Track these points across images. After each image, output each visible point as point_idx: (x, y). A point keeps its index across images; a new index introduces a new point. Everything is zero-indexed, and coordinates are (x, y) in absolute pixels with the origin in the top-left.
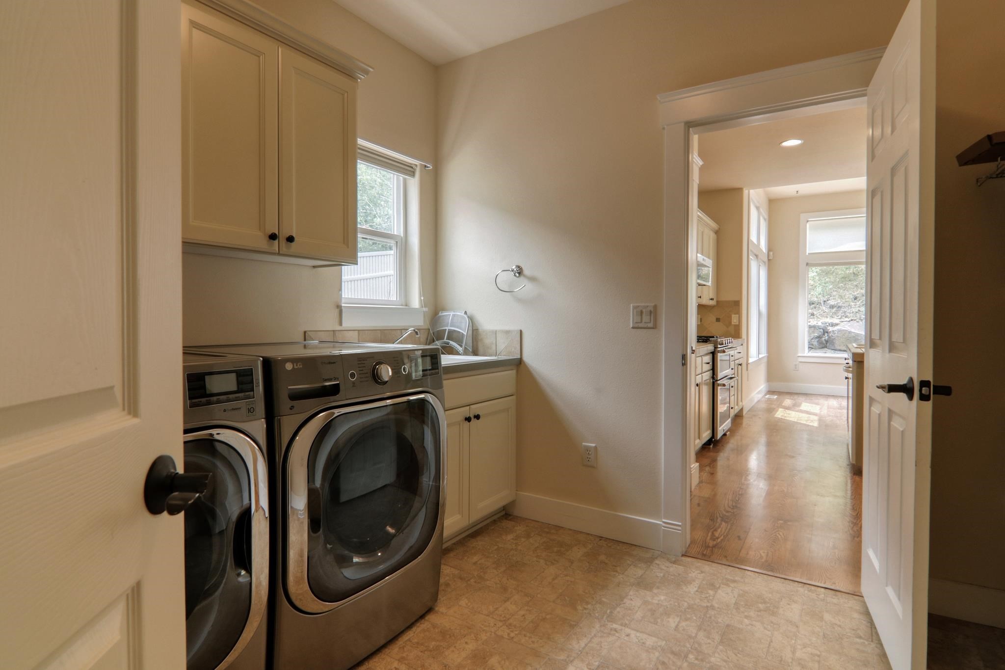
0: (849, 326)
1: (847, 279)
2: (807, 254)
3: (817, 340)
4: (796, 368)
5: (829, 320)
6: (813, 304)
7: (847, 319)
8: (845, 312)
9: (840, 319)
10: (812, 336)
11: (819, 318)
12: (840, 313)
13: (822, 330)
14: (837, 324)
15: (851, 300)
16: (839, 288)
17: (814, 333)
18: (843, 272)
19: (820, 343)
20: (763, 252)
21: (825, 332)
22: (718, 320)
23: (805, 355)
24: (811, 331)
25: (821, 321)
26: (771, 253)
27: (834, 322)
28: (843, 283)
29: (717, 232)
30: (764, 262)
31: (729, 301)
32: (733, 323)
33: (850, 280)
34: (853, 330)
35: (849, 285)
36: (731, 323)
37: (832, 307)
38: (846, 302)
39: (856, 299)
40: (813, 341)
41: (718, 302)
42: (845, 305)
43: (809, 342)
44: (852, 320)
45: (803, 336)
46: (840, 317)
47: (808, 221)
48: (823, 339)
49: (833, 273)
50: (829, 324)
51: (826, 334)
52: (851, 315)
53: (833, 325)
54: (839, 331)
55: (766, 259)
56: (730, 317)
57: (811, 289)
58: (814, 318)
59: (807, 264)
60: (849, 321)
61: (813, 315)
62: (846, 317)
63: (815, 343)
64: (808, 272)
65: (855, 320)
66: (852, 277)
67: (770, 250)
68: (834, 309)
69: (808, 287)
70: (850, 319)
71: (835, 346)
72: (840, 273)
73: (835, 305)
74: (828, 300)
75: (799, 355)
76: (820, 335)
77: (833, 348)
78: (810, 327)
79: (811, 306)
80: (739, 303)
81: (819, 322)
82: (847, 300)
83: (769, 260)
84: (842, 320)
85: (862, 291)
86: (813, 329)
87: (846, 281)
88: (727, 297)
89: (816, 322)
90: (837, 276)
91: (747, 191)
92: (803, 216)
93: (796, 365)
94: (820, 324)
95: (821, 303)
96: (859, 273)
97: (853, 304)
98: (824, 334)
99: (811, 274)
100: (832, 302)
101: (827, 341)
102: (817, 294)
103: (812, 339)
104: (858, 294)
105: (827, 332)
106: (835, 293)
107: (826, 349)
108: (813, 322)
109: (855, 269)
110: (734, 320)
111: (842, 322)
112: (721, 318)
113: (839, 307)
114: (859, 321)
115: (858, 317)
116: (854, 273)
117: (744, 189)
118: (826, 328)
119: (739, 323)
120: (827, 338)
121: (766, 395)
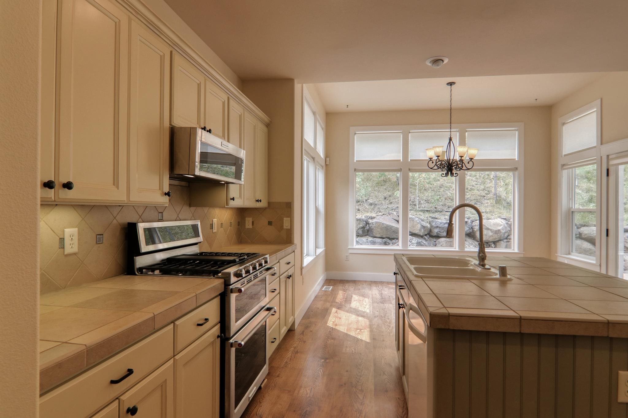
0: (382, 219)
1: (379, 184)
2: (355, 161)
3: (362, 230)
4: (347, 258)
5: (369, 214)
6: (359, 202)
7: (380, 214)
8: (379, 208)
9: (376, 213)
10: (359, 226)
11: (363, 213)
12: (376, 209)
13: (365, 222)
14: (374, 218)
15: (382, 200)
16: (375, 190)
17: (360, 225)
18: (377, 180)
19: (363, 231)
20: (322, 158)
21: (367, 223)
22: (270, 223)
23: (354, 247)
24: (358, 223)
25: (365, 215)
26: (328, 159)
27: (373, 216)
28: (377, 187)
29: (268, 125)
30: (322, 166)
31: (280, 203)
32: (285, 227)
33: (381, 185)
34: (385, 222)
35: (382, 189)
36: (283, 226)
37: (371, 204)
38: (380, 201)
39: (385, 199)
40: (359, 230)
41: (269, 203)
42: (379, 203)
43: (356, 231)
44: (384, 214)
45: (352, 227)
46: (376, 212)
47: (355, 134)
48: (366, 229)
49: (371, 179)
50: (369, 217)
51: (368, 225)
52: (383, 210)
53: (372, 218)
54: (376, 223)
55: (324, 164)
56: (282, 220)
57: (357, 191)
58: (359, 213)
59: (355, 170)
60: (382, 215)
61: (359, 210)
62: (380, 212)
63: (361, 232)
64: (356, 177)
65: (386, 214)
66: (383, 183)
67: (327, 156)
68: (373, 206)
69: (356, 189)
70: (382, 214)
71: (373, 234)
72: (375, 180)
73: (373, 203)
74: (368, 199)
75: (349, 247)
76: (364, 226)
77: (372, 235)
78: (357, 220)
79: (358, 204)
80: (291, 205)
81: (362, 216)
82: (380, 199)
83: (326, 165)
84: (377, 214)
85: (389, 193)
86: (359, 221)
87: (379, 185)
88: (278, 198)
89: (361, 216)
90: (374, 182)
91: (300, 85)
92: (352, 129)
93: (347, 256)
94: (363, 217)
95: (364, 202)
96: (386, 180)
97: (384, 202)
98: (366, 225)
99: (358, 180)
100: (370, 201)
101: (368, 231)
102: (362, 195)
103: (358, 229)
104: (386, 195)
105: (368, 224)
106: (372, 194)
107: (368, 237)
108: (359, 216)
109: (384, 177)
110: (286, 224)
111: (378, 215)
112: (273, 221)
113: (375, 204)
114: (389, 215)
115: (388, 212)
116: (384, 180)
117: (296, 81)
118: (368, 221)
119: (291, 226)
120: (368, 228)
121: (323, 286)
